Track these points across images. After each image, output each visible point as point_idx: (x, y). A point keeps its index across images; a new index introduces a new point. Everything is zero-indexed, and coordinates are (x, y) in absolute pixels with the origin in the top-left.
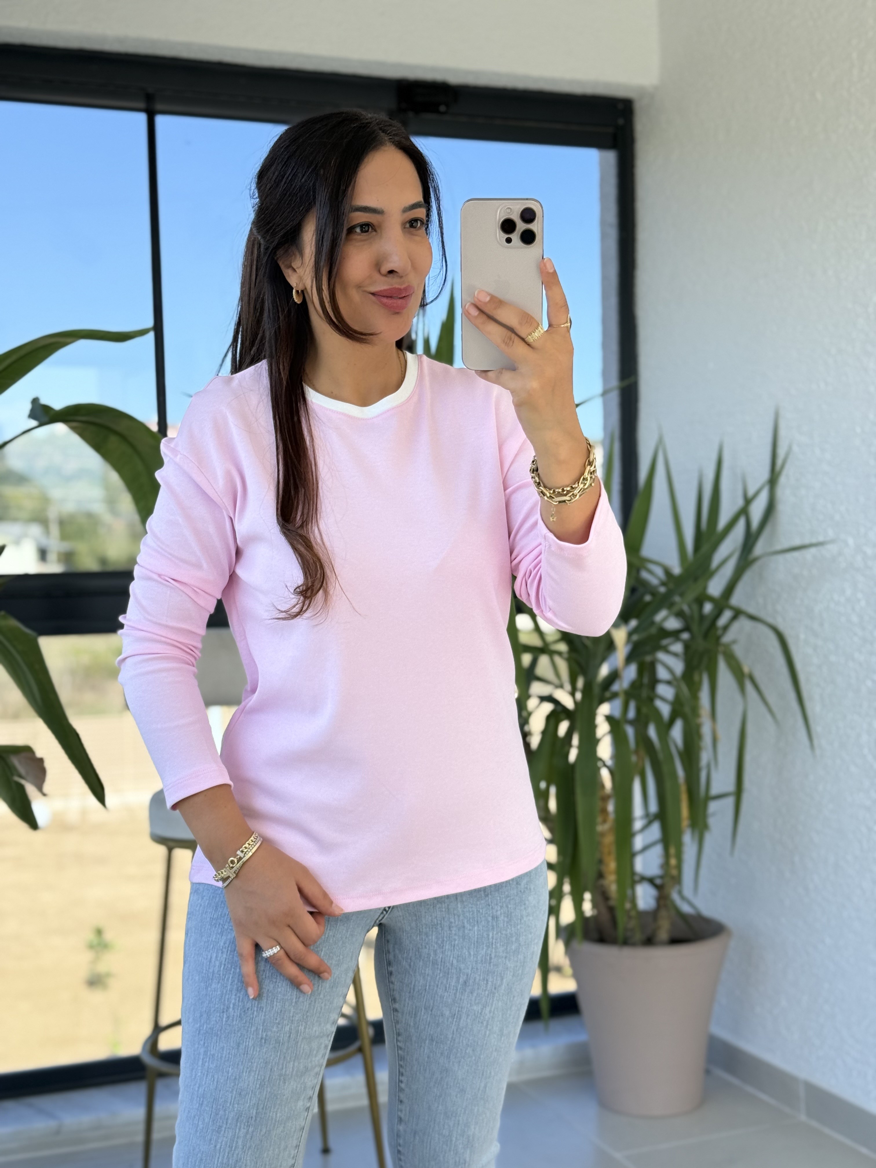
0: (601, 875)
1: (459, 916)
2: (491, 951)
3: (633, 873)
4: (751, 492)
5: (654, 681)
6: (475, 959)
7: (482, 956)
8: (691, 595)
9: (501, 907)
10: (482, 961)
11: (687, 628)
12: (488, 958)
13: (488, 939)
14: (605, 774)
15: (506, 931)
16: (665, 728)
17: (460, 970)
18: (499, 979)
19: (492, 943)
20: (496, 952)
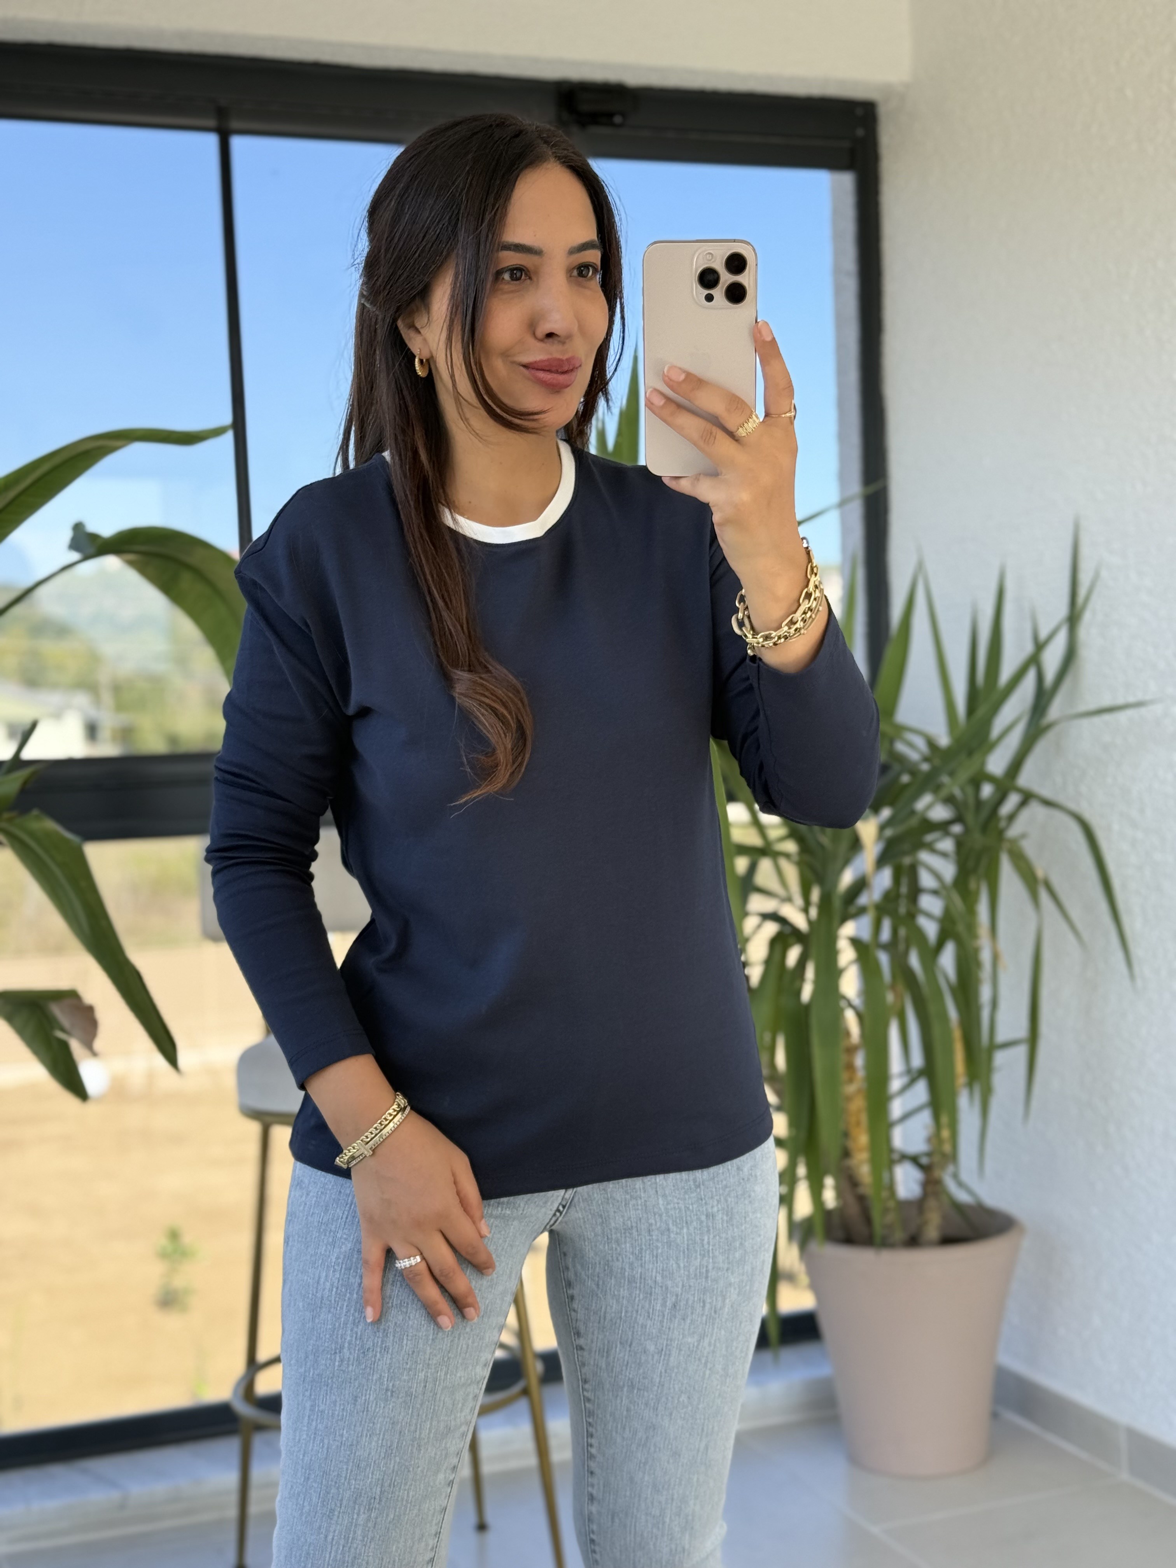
0: (846, 1154)
1: (661, 1216)
2: (708, 1262)
3: (891, 1150)
4: (1043, 634)
5: (916, 891)
6: (686, 1273)
7: (696, 1269)
8: (964, 775)
9: (718, 1201)
10: (696, 1275)
11: (958, 819)
12: (704, 1270)
13: (703, 1246)
14: (850, 1018)
15: (727, 1234)
16: (931, 954)
17: (667, 1288)
18: (720, 1299)
19: (709, 1251)
20: (714, 1263)
